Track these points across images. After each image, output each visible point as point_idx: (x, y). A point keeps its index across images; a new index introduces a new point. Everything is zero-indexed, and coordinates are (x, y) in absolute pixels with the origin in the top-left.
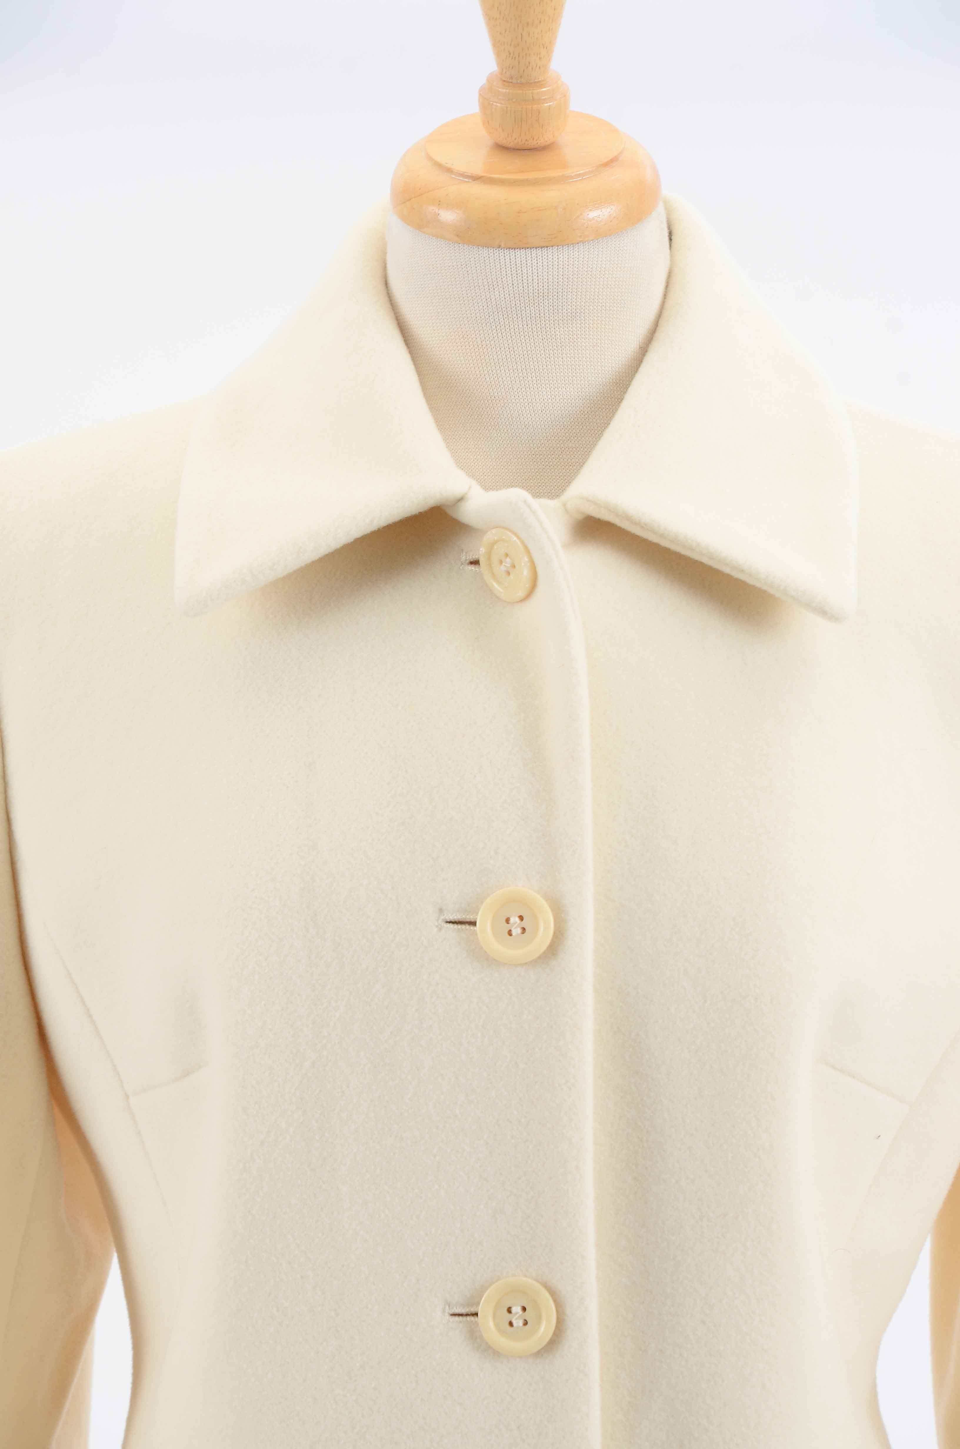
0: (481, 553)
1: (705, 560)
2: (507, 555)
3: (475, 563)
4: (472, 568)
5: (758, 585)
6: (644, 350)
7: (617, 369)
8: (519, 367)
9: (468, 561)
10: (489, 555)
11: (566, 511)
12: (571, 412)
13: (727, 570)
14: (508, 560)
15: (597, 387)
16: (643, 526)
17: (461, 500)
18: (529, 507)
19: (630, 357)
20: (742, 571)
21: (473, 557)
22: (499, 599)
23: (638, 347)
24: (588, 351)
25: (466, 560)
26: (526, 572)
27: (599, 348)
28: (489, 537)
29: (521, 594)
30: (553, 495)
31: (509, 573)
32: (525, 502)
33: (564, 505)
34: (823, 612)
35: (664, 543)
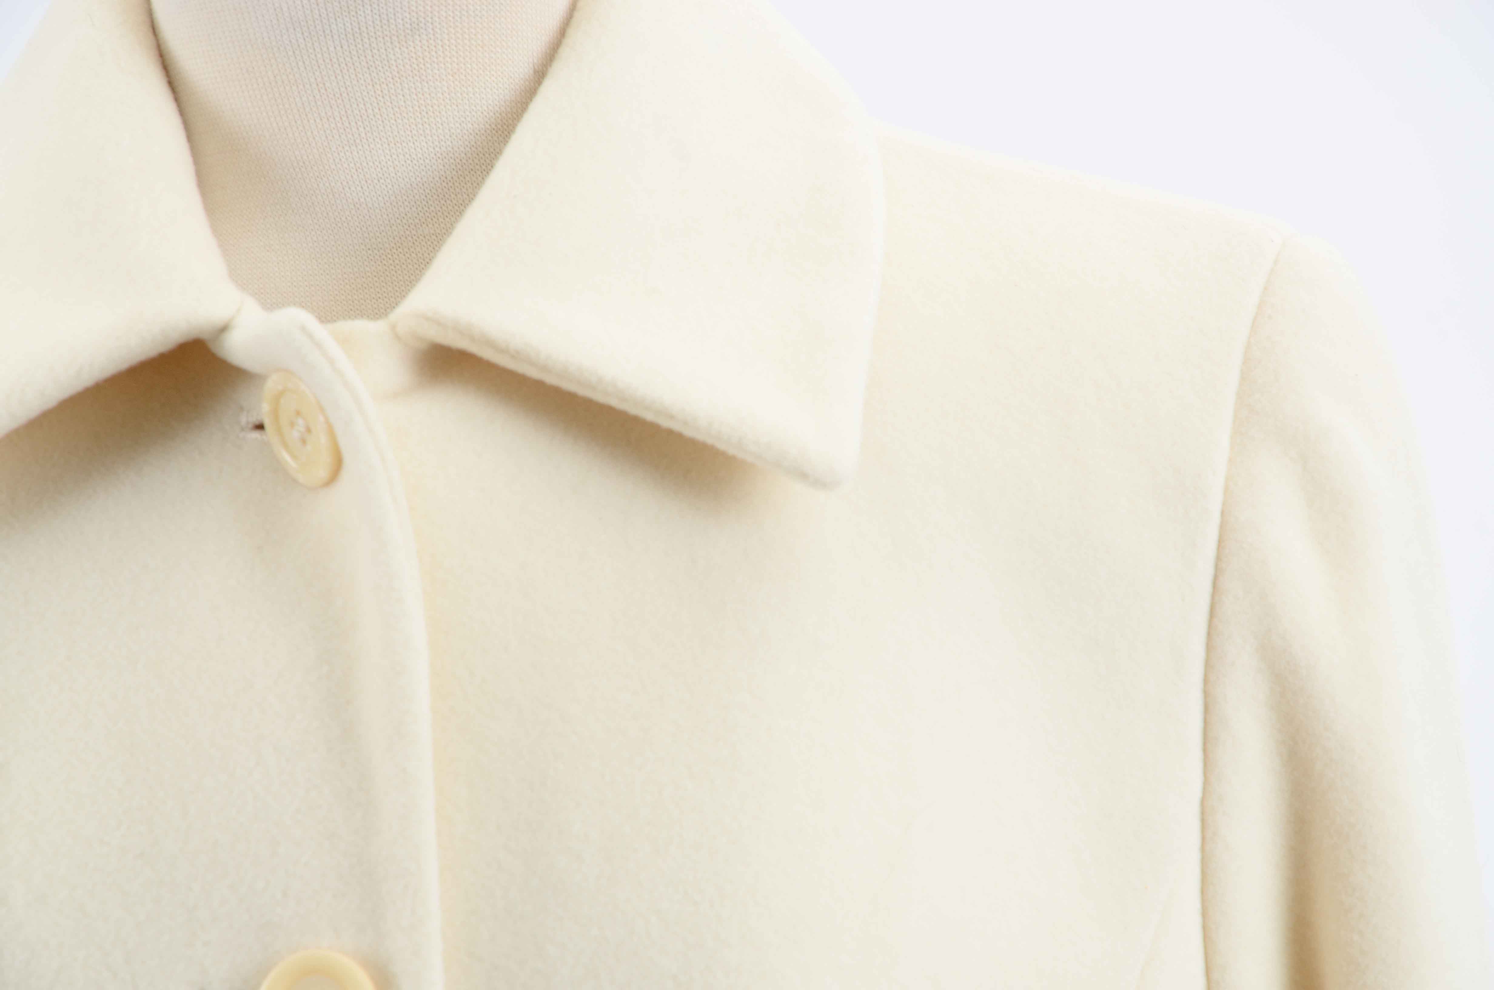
0: (264, 412)
1: (614, 403)
2: (298, 413)
3: (260, 427)
4: (256, 435)
5: (700, 437)
6: (540, 74)
7: (497, 109)
8: (336, 113)
9: (250, 426)
10: (275, 413)
11: (397, 337)
12: (425, 179)
13: (649, 417)
14: (300, 421)
15: (466, 137)
16: (516, 355)
17: (224, 329)
18: (310, 336)
19: (517, 87)
20: (672, 417)
21: (254, 419)
22: (295, 481)
23: (531, 72)
24: (444, 83)
25: (248, 423)
26: (323, 439)
27: (463, 77)
28: (271, 385)
29: (322, 472)
30: (379, 312)
31: (304, 441)
32: (303, 329)
33: (393, 327)
34: (803, 476)
35: (550, 380)
